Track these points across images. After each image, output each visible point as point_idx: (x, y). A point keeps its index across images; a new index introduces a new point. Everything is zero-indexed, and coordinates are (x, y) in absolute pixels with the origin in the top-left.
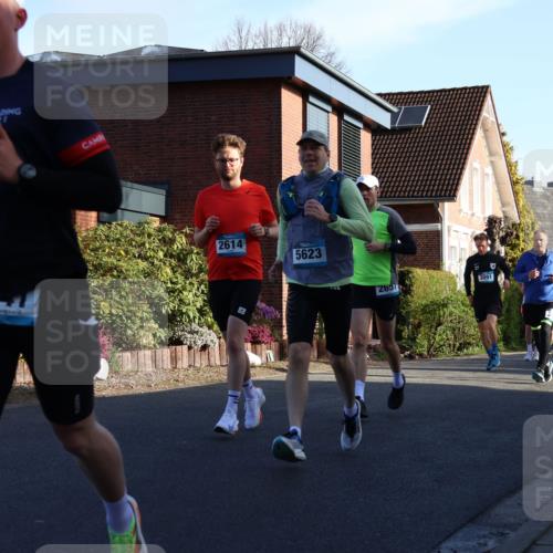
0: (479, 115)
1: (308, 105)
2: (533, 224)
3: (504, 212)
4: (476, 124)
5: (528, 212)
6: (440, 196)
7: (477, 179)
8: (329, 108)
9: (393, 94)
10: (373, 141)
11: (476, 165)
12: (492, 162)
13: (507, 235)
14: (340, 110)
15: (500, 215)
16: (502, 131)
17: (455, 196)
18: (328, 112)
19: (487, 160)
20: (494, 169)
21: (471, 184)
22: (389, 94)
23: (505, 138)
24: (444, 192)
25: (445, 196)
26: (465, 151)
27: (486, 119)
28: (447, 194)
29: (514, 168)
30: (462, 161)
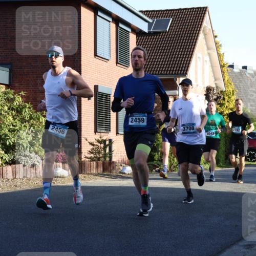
0: (201, 25)
1: (97, 17)
2: (233, 91)
3: (216, 84)
4: (199, 30)
5: (230, 84)
6: (178, 74)
7: (200, 64)
8: (110, 19)
9: (150, 11)
10: (137, 40)
11: (199, 55)
12: (209, 54)
13: (218, 98)
14: (117, 20)
15: (214, 86)
16: (215, 35)
17: (186, 74)
18: (110, 22)
19: (206, 52)
20: (210, 58)
21: (196, 66)
22: (147, 11)
23: (217, 39)
24: (180, 72)
25: (180, 74)
26: (193, 47)
27: (205, 27)
28: (182, 73)
29: (222, 57)
30: (191, 52)
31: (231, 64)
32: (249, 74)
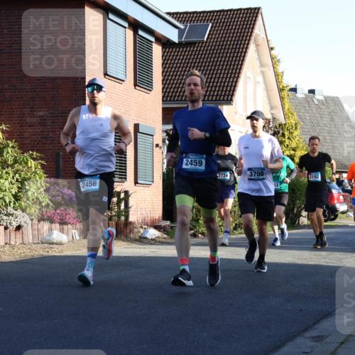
0: (252, 32)
1: (108, 21)
2: (296, 124)
3: (272, 114)
4: (249, 40)
5: (292, 114)
6: (220, 100)
7: (250, 86)
8: (126, 24)
9: (181, 13)
10: (164, 53)
11: (249, 74)
12: (263, 73)
13: (275, 133)
14: (135, 26)
16: (271, 46)
17: (231, 100)
18: (125, 28)
19: (258, 70)
20: (264, 78)
21: (245, 90)
22: (177, 13)
23: (273, 52)
24: (222, 97)
25: (223, 100)
26: (240, 63)
27: (258, 35)
28: (225, 99)
29: (280, 77)
30: (238, 71)
31: (293, 86)
32: (318, 100)
